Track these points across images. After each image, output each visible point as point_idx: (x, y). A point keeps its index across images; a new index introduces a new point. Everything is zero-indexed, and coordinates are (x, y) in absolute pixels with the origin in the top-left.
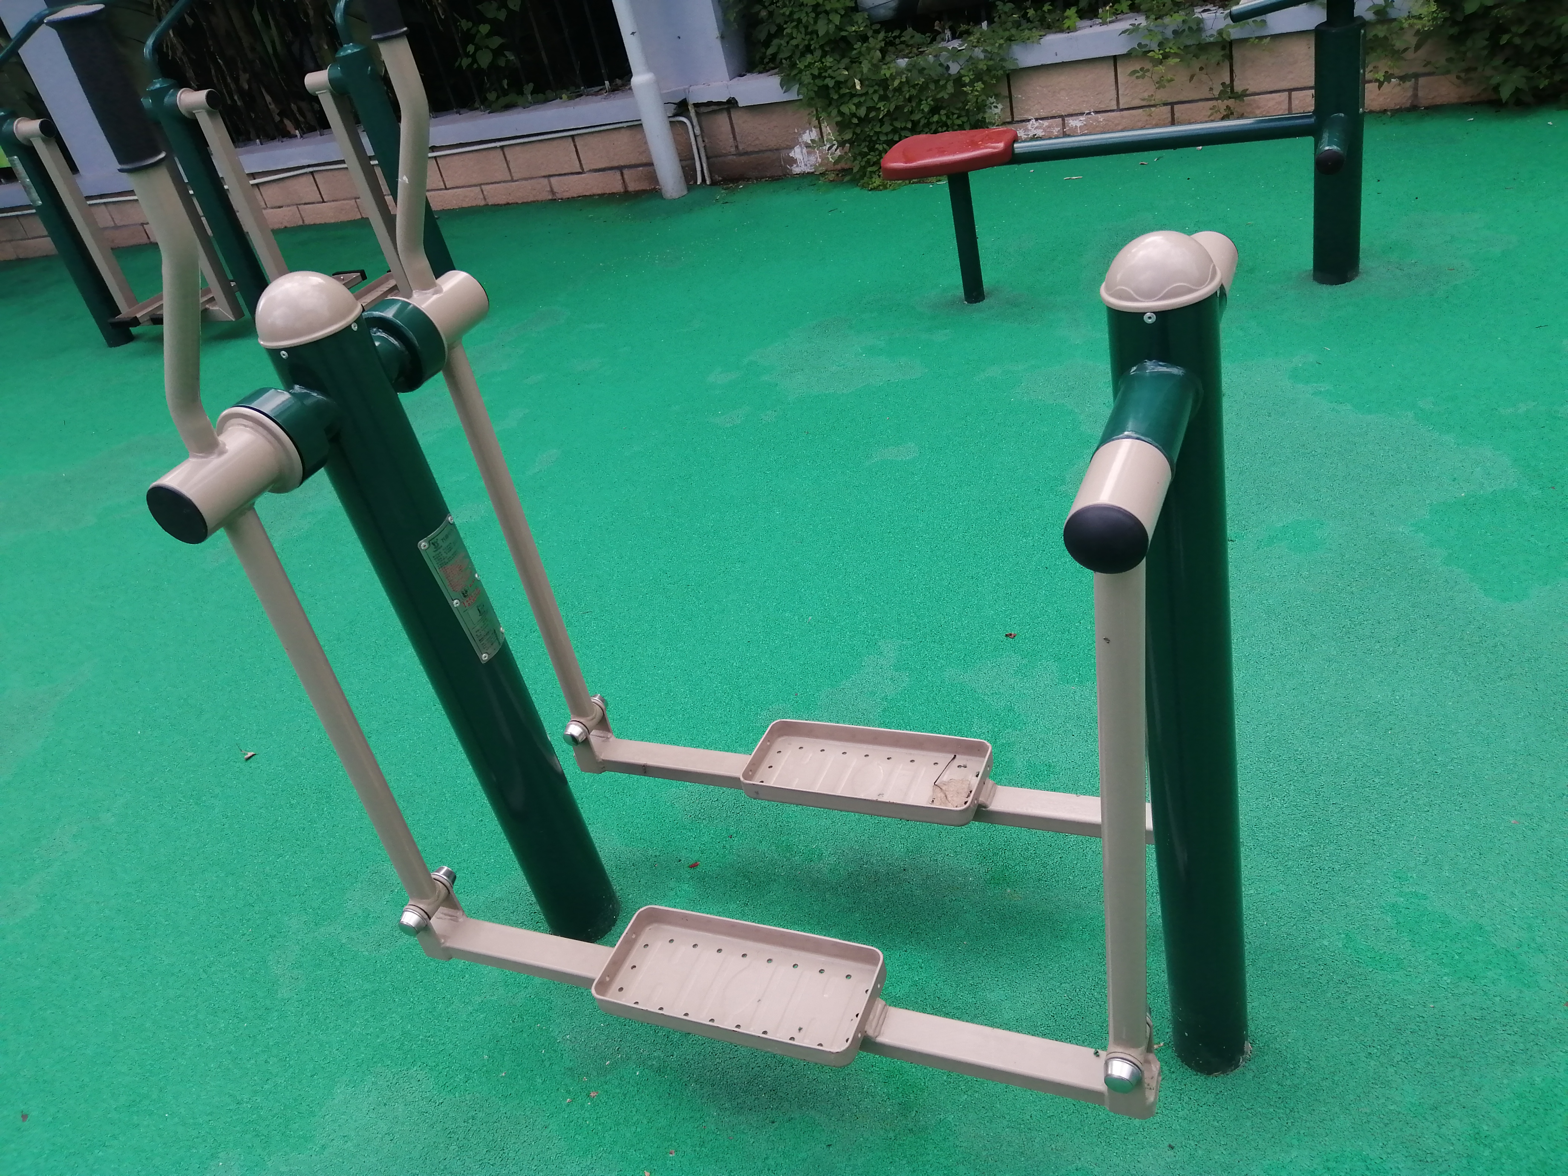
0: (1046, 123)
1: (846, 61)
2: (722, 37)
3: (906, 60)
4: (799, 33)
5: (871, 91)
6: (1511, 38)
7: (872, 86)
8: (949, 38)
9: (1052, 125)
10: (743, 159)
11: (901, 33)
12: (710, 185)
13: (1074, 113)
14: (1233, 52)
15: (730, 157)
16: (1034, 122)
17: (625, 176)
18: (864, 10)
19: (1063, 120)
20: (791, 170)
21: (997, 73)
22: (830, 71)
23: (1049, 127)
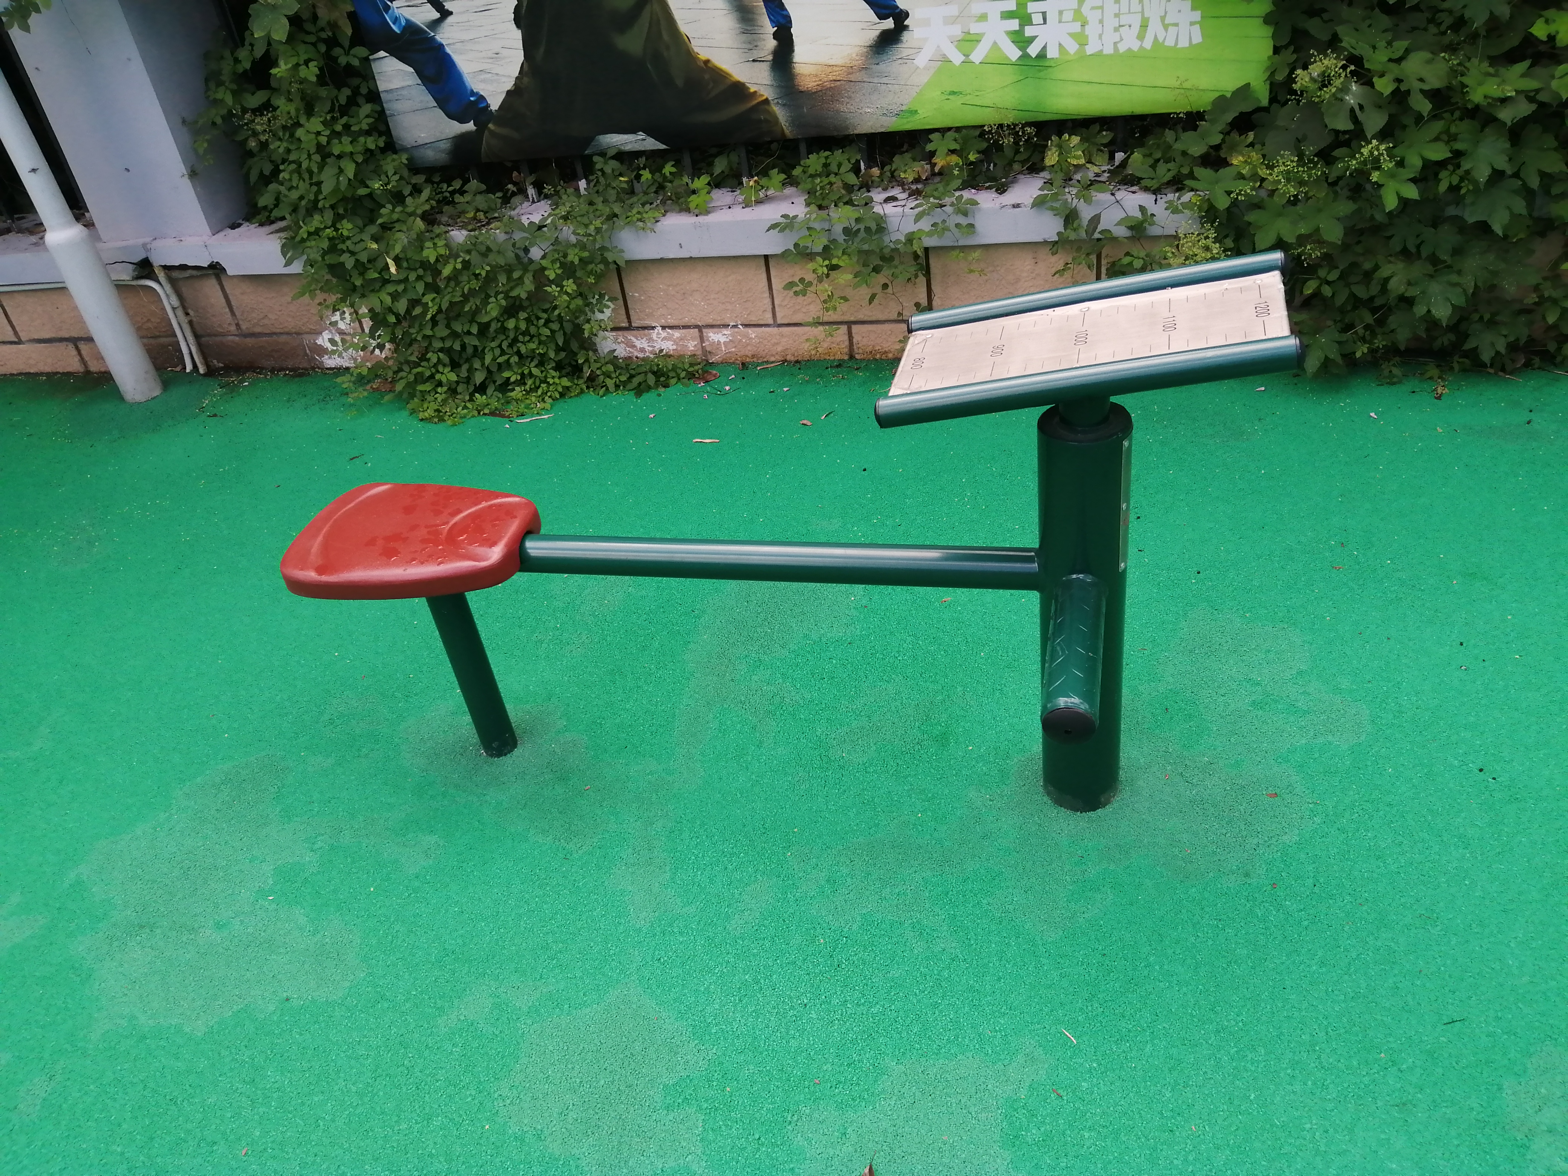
0: (677, 334)
1: (373, 229)
2: (193, 174)
3: (465, 233)
4: (301, 181)
5: (412, 276)
6: (1319, 287)
7: (416, 270)
8: (533, 198)
9: (686, 336)
10: (250, 341)
11: (463, 186)
12: (205, 375)
13: (714, 323)
14: (931, 261)
15: (230, 338)
16: (661, 331)
17: (83, 352)
18: (405, 149)
19: (701, 331)
20: (323, 362)
21: (595, 268)
22: (348, 243)
23: (681, 339)
